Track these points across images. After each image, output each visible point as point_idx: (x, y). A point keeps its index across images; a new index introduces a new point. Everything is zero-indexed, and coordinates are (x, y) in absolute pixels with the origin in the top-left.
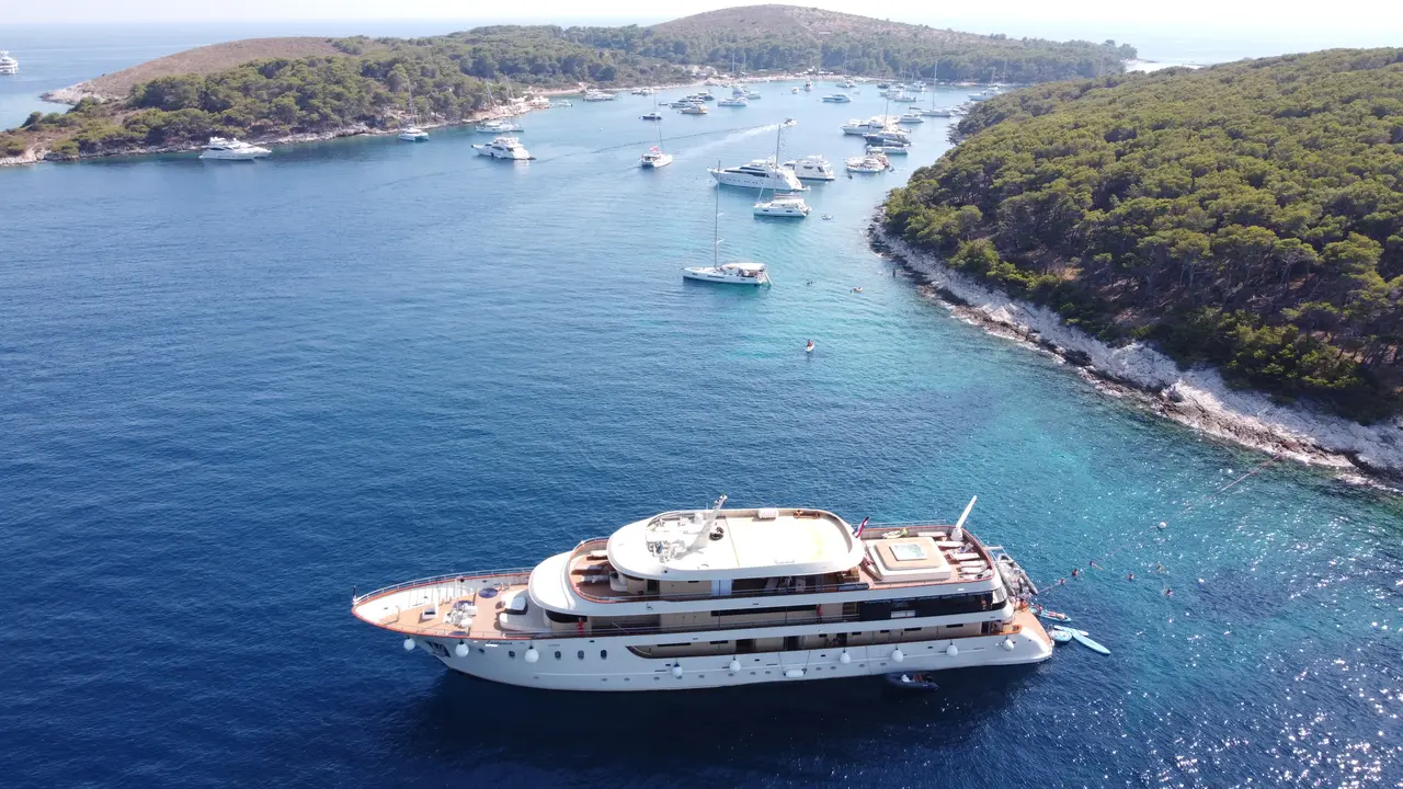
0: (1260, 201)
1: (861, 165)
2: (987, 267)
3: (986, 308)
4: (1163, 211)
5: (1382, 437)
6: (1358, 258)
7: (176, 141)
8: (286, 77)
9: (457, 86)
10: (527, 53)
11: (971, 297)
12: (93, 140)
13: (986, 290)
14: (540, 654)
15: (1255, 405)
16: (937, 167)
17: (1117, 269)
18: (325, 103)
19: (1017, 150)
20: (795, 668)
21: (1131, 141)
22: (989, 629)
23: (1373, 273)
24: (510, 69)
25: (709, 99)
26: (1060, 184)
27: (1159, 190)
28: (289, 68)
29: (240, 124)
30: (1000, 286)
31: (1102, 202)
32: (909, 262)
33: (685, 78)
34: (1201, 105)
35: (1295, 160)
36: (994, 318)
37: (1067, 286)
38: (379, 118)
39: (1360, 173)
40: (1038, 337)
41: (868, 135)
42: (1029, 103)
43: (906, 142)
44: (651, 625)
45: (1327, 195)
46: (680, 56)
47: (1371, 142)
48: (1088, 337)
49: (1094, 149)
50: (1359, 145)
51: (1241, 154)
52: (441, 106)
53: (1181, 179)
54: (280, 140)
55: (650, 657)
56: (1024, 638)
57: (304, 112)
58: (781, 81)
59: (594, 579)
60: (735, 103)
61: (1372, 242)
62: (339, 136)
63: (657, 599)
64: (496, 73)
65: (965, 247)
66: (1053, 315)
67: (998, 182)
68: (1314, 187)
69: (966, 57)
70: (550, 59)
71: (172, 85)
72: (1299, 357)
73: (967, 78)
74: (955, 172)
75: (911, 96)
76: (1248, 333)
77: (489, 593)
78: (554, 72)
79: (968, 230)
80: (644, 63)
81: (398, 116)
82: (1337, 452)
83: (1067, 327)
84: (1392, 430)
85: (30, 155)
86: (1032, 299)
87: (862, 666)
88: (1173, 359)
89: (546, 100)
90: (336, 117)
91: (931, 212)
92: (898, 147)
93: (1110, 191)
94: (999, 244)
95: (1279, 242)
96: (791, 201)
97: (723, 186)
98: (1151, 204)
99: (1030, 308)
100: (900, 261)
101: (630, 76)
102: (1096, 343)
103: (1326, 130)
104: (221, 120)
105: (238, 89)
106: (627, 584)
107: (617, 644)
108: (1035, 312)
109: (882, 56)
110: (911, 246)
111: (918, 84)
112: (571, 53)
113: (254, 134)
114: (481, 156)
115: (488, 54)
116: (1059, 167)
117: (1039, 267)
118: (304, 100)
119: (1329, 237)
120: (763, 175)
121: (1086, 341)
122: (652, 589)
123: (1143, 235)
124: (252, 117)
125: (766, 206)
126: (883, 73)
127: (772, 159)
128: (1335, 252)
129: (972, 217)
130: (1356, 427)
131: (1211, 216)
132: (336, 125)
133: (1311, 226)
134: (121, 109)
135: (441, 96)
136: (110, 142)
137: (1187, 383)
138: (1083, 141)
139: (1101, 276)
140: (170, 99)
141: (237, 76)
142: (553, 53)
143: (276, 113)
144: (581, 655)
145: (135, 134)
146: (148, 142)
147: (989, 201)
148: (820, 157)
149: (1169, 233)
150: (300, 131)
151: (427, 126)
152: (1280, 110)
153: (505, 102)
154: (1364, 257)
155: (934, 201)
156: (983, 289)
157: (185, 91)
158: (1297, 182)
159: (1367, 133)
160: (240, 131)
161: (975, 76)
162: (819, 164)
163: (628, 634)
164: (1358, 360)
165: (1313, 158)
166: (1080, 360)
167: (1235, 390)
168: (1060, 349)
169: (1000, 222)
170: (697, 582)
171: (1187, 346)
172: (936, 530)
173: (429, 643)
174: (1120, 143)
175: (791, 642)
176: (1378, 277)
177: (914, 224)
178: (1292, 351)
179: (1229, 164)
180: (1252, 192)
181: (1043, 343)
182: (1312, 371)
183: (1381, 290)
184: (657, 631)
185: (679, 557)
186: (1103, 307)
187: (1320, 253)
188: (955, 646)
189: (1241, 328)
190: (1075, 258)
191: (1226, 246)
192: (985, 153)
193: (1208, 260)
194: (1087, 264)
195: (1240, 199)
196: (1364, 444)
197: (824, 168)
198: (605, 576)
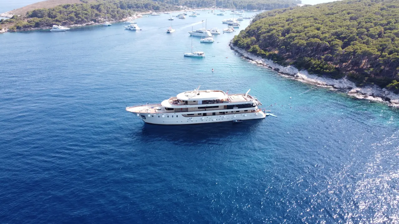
0: (318, 33)
1: (227, 30)
2: (257, 51)
3: (257, 60)
4: (296, 36)
5: (340, 82)
6: (337, 44)
7: (43, 26)
8: (71, 9)
9: (118, 12)
10: (135, 2)
11: (253, 58)
12: (20, 26)
14: (165, 116)
15: (314, 77)
16: (246, 29)
17: (287, 51)
18: (82, 16)
19: (265, 24)
20: (215, 119)
21: (291, 21)
22: (253, 111)
24: (130, 7)
25: (186, 15)
26: (274, 31)
27: (296, 31)
28: (71, 6)
29: (60, 22)
30: (260, 55)
31: (283, 35)
32: (239, 51)
33: (179, 9)
34: (309, 13)
35: (327, 24)
36: (259, 62)
37: (275, 54)
38: (97, 20)
39: (341, 27)
40: (268, 66)
41: (229, 23)
42: (270, 14)
43: (239, 25)
44: (186, 110)
45: (333, 31)
46: (177, 3)
47: (345, 20)
48: (280, 65)
49: (283, 23)
50: (342, 21)
51: (316, 23)
52: (114, 17)
53: (301, 29)
54: (71, 26)
55: (186, 117)
56: (259, 113)
57: (77, 18)
58: (205, 10)
59: (174, 103)
60: (193, 16)
61: (340, 41)
62: (87, 25)
63: (188, 104)
64: (126, 8)
65: (252, 47)
66: (272, 61)
67: (260, 32)
68: (330, 30)
69: (255, 3)
70: (141, 4)
71: (40, 11)
72: (323, 66)
73: (255, 9)
74: (250, 30)
75: (240, 14)
76: (313, 62)
77: (152, 108)
78: (142, 8)
79: (253, 43)
80: (167, 5)
81: (102, 19)
82: (330, 85)
83: (275, 63)
84: (342, 80)
85: (3, 30)
86: (267, 58)
87: (228, 119)
88: (298, 68)
89: (141, 15)
90: (85, 20)
91: (244, 39)
92: (237, 26)
93: (286, 32)
94: (260, 46)
95: (321, 42)
96: (209, 38)
97: (192, 36)
98: (294, 35)
99: (267, 60)
100: (236, 51)
101: (164, 9)
102: (281, 66)
103: (336, 18)
104: (54, 21)
105: (58, 12)
106: (181, 103)
107: (180, 114)
108: (268, 61)
109: (232, 3)
110: (239, 48)
111: (242, 10)
112: (147, 3)
113: (64, 24)
114: (127, 29)
115: (124, 3)
116: (274, 27)
117: (269, 51)
118: (77, 15)
119: (332, 40)
120: (202, 33)
121: (279, 66)
122: (186, 103)
123: (291, 41)
124: (63, 20)
125: (203, 40)
126: (233, 8)
127: (204, 29)
128: (332, 43)
129: (254, 40)
130: (334, 80)
131: (307, 37)
132: (86, 22)
133: (328, 38)
134: (26, 18)
135: (114, 14)
136: (25, 27)
137: (300, 73)
138: (280, 21)
139: (283, 52)
140: (39, 15)
141: (58, 8)
142: (142, 2)
143: (69, 19)
144: (173, 116)
145: (31, 25)
146: (35, 27)
147: (258, 37)
148: (216, 28)
149: (297, 41)
150: (76, 23)
151: (110, 22)
152: (327, 13)
153: (130, 16)
155: (245, 37)
156: (256, 56)
157: (44, 13)
158: (327, 29)
159: (344, 18)
160: (60, 24)
161: (258, 8)
162: (216, 30)
163: (182, 112)
164: (337, 67)
165: (332, 24)
166: (277, 70)
167: (311, 74)
168: (273, 68)
169: (260, 41)
170: (195, 101)
171: (301, 66)
172: (242, 94)
173: (142, 116)
174: (289, 22)
175: (214, 114)
176: (341, 49)
177: (240, 42)
178: (322, 65)
179: (313, 25)
180: (317, 31)
181: (269, 67)
182: (326, 69)
183: (341, 51)
184: (187, 111)
185: (191, 97)
186: (283, 59)
187: (330, 44)
188: (246, 115)
189: (312, 61)
190: (277, 48)
191: (309, 43)
192: (257, 25)
193: (306, 47)
194: (280, 49)
195: (314, 33)
196: (336, 83)
197: (217, 31)
198: (177, 102)
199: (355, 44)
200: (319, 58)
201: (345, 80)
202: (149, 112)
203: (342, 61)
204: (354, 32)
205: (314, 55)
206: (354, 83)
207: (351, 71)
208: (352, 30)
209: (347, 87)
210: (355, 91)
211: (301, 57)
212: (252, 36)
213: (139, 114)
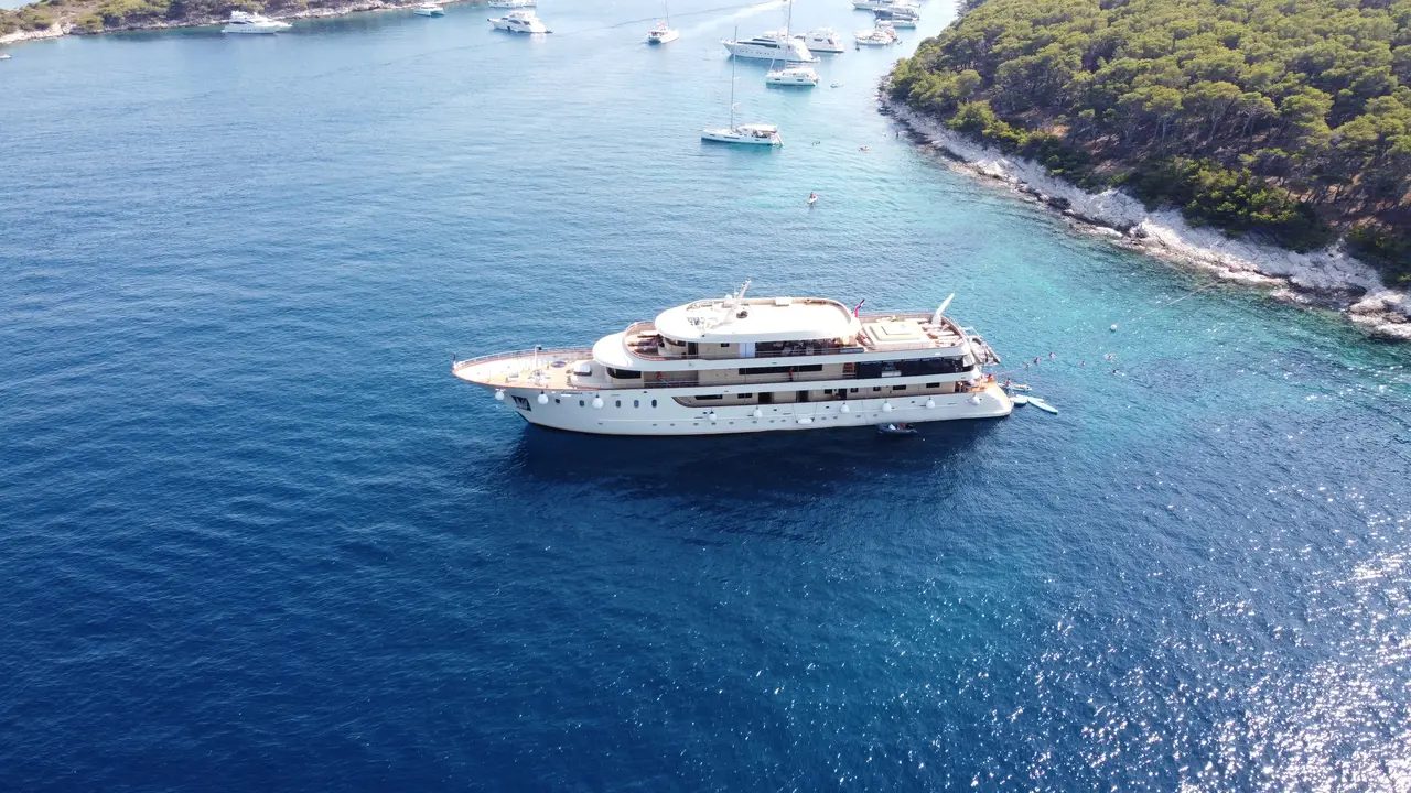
0: (1230, 60)
1: (870, 38)
2: (984, 126)
3: (981, 163)
4: (1143, 70)
5: (1314, 263)
6: (1308, 108)
7: (197, 16)
11: (967, 154)
12: (116, 14)
13: (981, 148)
14: (605, 402)
15: (1209, 240)
16: (942, 36)
17: (1104, 128)
19: (1017, 18)
20: (806, 417)
21: (1123, 8)
22: (962, 388)
23: (1322, 121)
26: (1054, 48)
27: (1142, 51)
30: (994, 144)
31: (1091, 63)
32: (912, 124)
35: (1268, 23)
36: (987, 171)
37: (1053, 141)
39: (1325, 35)
40: (1025, 187)
41: (877, 9)
43: (914, 16)
44: (692, 380)
45: (1292, 54)
48: (1070, 185)
49: (1089, 16)
50: (1329, 9)
51: (1222, 18)
53: (1163, 42)
54: (297, 15)
55: (689, 406)
56: (987, 396)
59: (645, 348)
61: (1323, 95)
62: (354, 10)
63: (697, 358)
65: (963, 109)
66: (1040, 168)
67: (997, 48)
68: (1281, 47)
72: (1249, 196)
74: (959, 38)
76: (1208, 177)
77: (559, 364)
79: (968, 92)
82: (1275, 276)
83: (1052, 177)
84: (1323, 257)
85: (56, 29)
86: (1022, 155)
87: (858, 416)
88: (1143, 202)
91: (935, 78)
92: (908, 21)
93: (1099, 54)
94: (995, 106)
95: (1243, 95)
96: (800, 70)
97: (737, 58)
98: (1133, 64)
99: (1020, 161)
100: (902, 122)
102: (1077, 192)
106: (671, 350)
107: (665, 395)
108: (1024, 165)
110: (915, 109)
113: (272, 9)
114: (498, 29)
116: (1055, 33)
117: (1032, 125)
119: (1289, 91)
120: (775, 46)
121: (1068, 189)
122: (692, 350)
123: (1122, 92)
125: (778, 75)
127: (784, 31)
128: (1290, 103)
129: (972, 80)
130: (1293, 255)
131: (1186, 74)
132: (351, 1)
133: (1273, 82)
136: (133, 16)
137: (1153, 222)
138: (1078, 8)
139: (1086, 133)
144: (636, 403)
145: (157, 8)
146: (170, 16)
147: (988, 67)
148: (830, 30)
149: (1146, 90)
150: (316, 5)
154: (1314, 107)
155: (938, 67)
156: (979, 147)
158: (1267, 43)
160: (258, 6)
162: (829, 37)
163: (674, 386)
164: (1303, 200)
165: (1286, 21)
166: (1059, 205)
167: (1194, 226)
168: (1044, 196)
169: (997, 86)
170: (727, 345)
171: (1155, 191)
172: (920, 317)
173: (514, 398)
174: (1113, 10)
175: (803, 397)
176: (1325, 126)
177: (917, 89)
178: (1244, 192)
179: (1209, 27)
180: (1225, 52)
181: (1030, 192)
182: (1259, 208)
183: (1326, 136)
184: (696, 385)
185: (713, 327)
186: (1085, 159)
187: (1278, 105)
188: (932, 402)
189: (1202, 173)
190: (1063, 116)
191: (1194, 100)
192: (986, 22)
193: (1179, 113)
194: (1073, 121)
195: (1213, 58)
196: (1297, 268)
197: (833, 40)
198: (653, 345)
199: (1387, 109)
200: (1232, 163)
201: (1335, 255)
202: (544, 382)
203: (1326, 176)
204: (1380, 56)
205: (1209, 150)
206: (1377, 269)
207: (1363, 217)
208: (1372, 51)
209: (1345, 287)
210: (1380, 305)
211: (1158, 157)
212: (966, 63)
213: (504, 393)
